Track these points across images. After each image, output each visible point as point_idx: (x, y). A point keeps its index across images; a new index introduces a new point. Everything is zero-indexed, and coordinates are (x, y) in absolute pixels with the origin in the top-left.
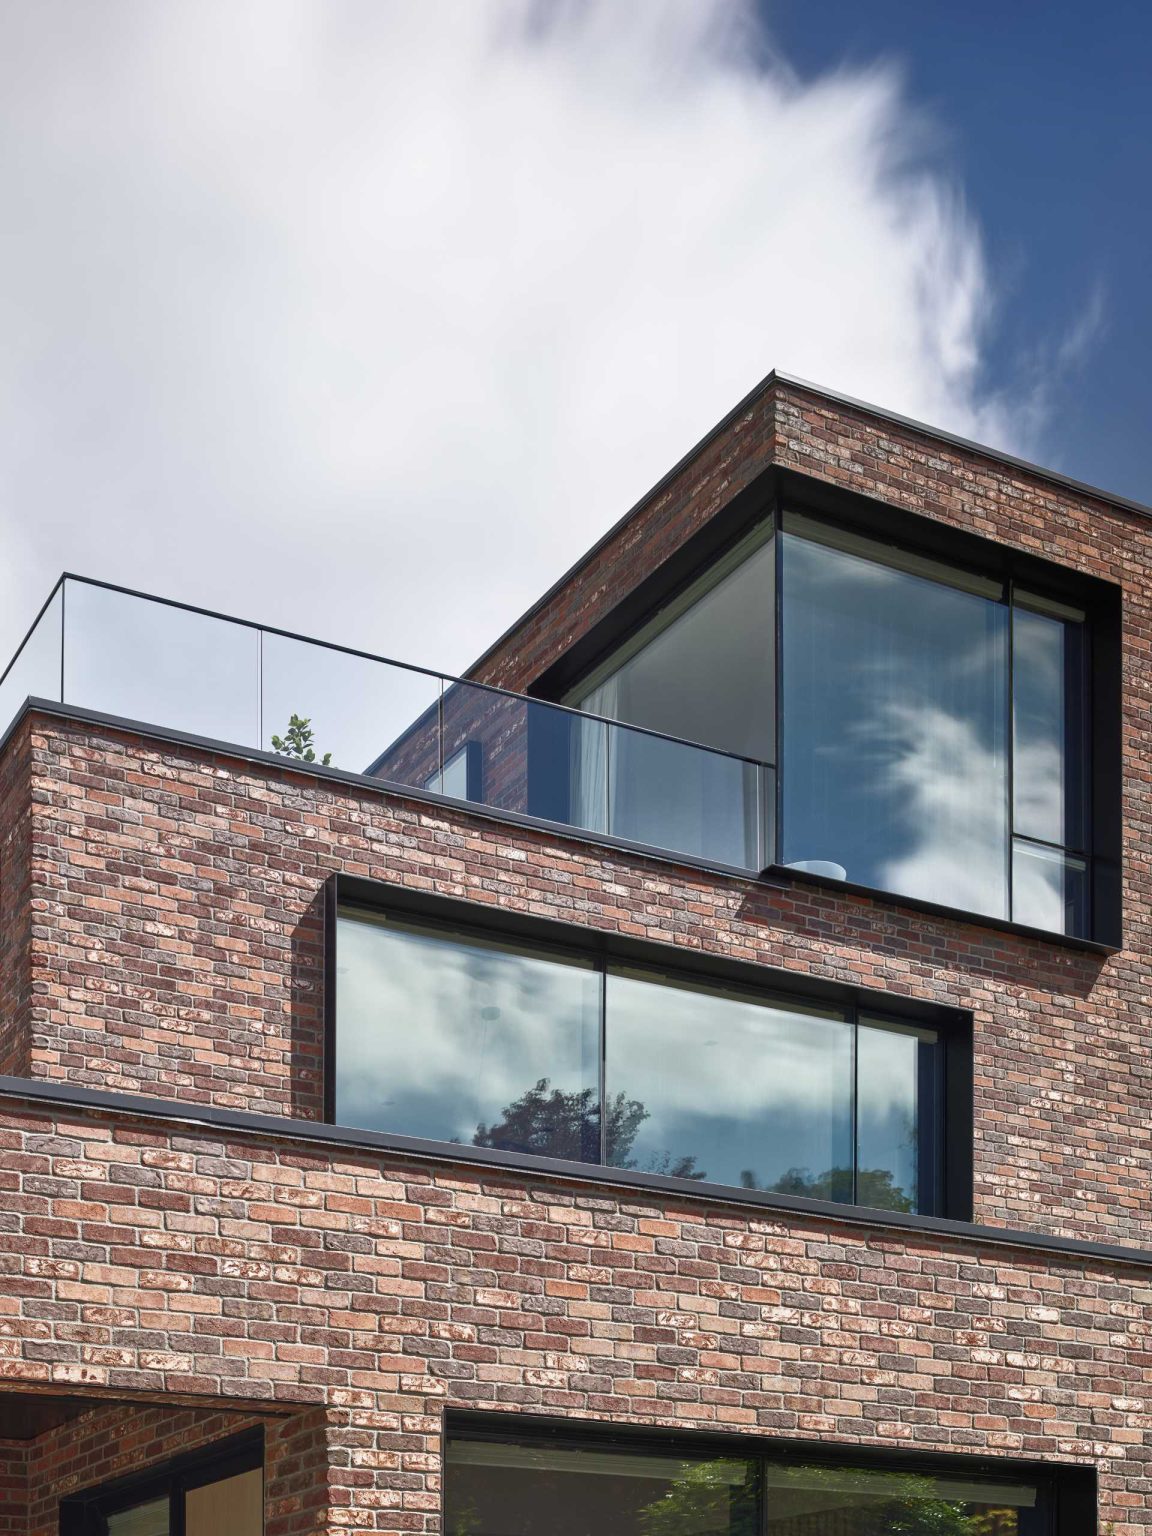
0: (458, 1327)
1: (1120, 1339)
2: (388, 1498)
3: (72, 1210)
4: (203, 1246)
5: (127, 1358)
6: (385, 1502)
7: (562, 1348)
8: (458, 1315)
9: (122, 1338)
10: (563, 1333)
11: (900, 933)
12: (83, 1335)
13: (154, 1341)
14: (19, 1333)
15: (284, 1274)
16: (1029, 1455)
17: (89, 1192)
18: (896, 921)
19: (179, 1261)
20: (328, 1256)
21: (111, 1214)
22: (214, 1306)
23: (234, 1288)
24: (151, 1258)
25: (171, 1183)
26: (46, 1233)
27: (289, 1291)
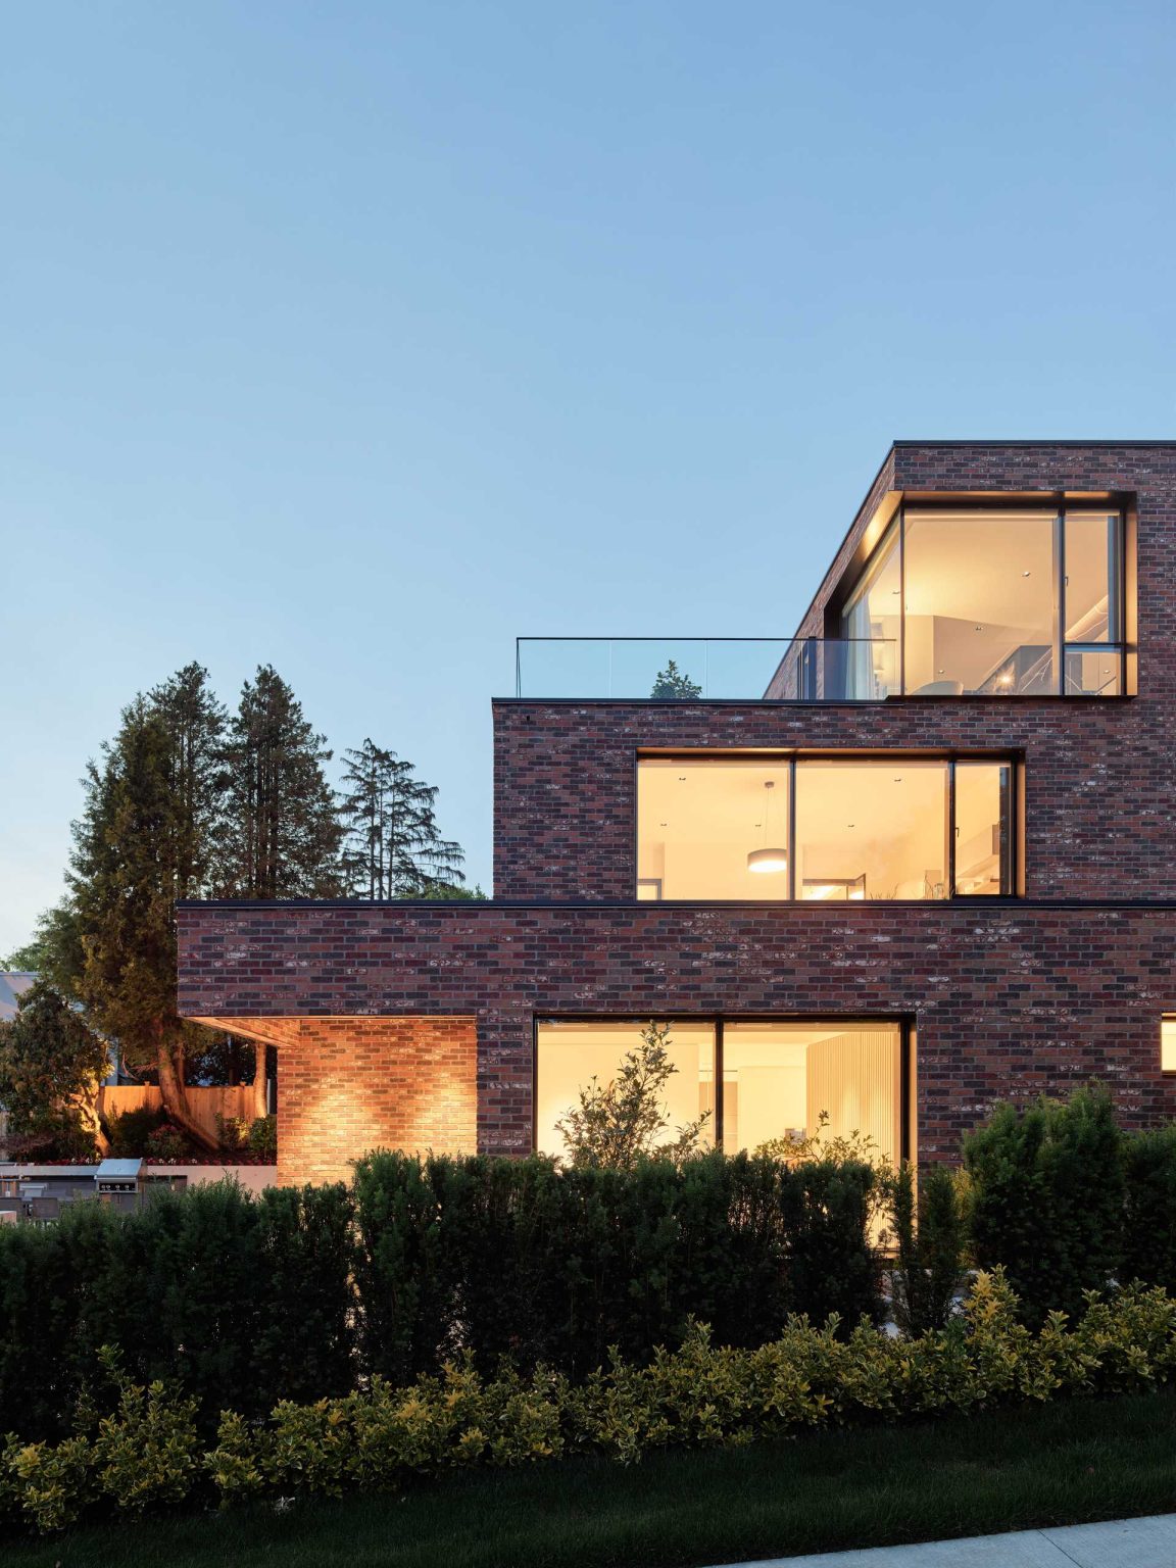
0: (540, 978)
1: (934, 947)
2: (505, 1052)
3: (366, 948)
4: (421, 956)
5: (388, 1003)
6: (504, 1054)
7: (593, 980)
8: (540, 972)
9: (387, 996)
10: (592, 976)
11: (978, 714)
12: (370, 996)
13: (400, 996)
14: (343, 997)
15: (457, 963)
16: (870, 1009)
17: (374, 939)
18: (977, 708)
19: (411, 963)
20: (477, 954)
21: (381, 948)
22: (426, 979)
23: (434, 971)
24: (398, 962)
25: (407, 932)
26: (354, 958)
27: (460, 970)
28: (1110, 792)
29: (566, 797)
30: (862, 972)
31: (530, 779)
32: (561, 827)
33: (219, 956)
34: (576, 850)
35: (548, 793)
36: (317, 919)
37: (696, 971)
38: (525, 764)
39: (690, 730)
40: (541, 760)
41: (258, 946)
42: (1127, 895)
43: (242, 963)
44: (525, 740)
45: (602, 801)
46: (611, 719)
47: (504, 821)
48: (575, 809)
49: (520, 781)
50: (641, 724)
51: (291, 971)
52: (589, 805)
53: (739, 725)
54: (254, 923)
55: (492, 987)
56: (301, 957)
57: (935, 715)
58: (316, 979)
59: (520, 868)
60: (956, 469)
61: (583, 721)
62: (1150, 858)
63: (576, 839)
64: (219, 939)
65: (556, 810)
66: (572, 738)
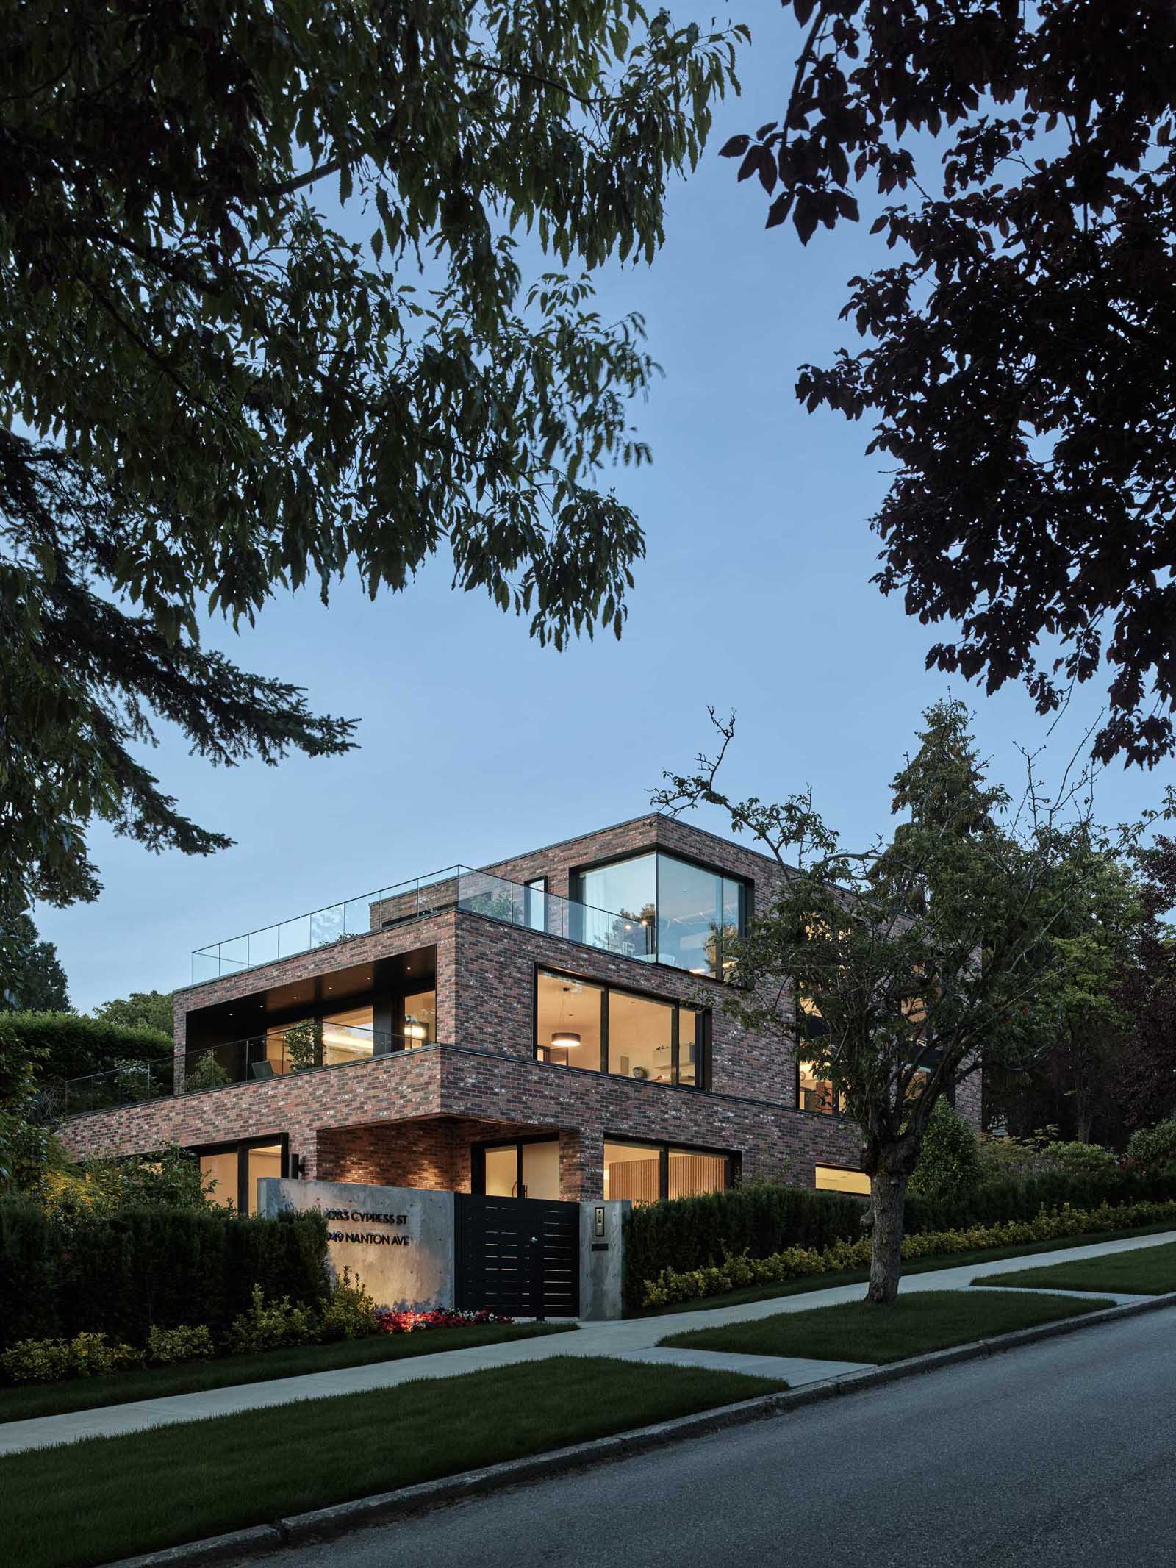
0: (606, 1114)
8: (606, 1111)
10: (627, 1116)
19: (552, 1098)
20: (580, 1097)
21: (539, 1087)
22: (558, 1108)
23: (561, 1104)
24: (545, 1097)
25: (550, 1081)
26: (526, 1091)
27: (572, 1105)
28: (743, 1038)
29: (496, 984)
30: (723, 1129)
31: (475, 967)
32: (493, 1004)
33: (462, 1080)
34: (502, 1021)
35: (486, 979)
36: (510, 1066)
37: (666, 1120)
38: (473, 956)
39: (560, 956)
40: (482, 956)
41: (481, 1077)
42: (748, 1096)
43: (473, 1085)
44: (473, 940)
45: (516, 991)
46: (520, 938)
47: (461, 992)
48: (501, 993)
49: (471, 967)
50: (538, 947)
51: (497, 1094)
52: (508, 992)
53: (586, 960)
54: (479, 1063)
55: (587, 1116)
56: (502, 1087)
57: (673, 977)
58: (509, 1101)
59: (470, 1025)
60: (682, 838)
61: (507, 935)
62: (756, 1078)
63: (501, 1012)
64: (462, 1070)
65: (490, 991)
66: (499, 946)
